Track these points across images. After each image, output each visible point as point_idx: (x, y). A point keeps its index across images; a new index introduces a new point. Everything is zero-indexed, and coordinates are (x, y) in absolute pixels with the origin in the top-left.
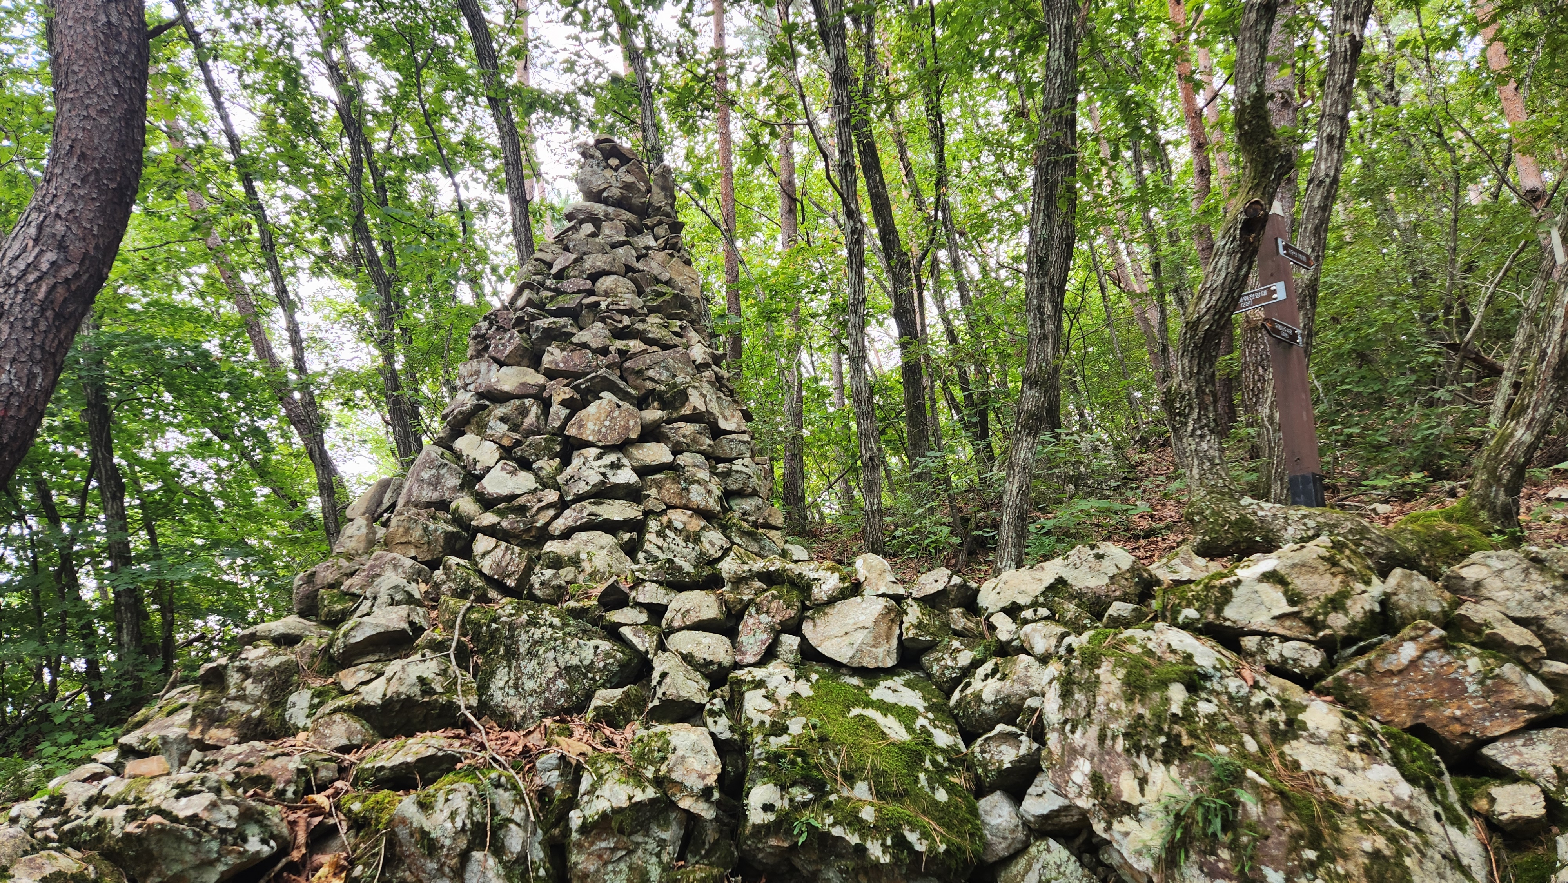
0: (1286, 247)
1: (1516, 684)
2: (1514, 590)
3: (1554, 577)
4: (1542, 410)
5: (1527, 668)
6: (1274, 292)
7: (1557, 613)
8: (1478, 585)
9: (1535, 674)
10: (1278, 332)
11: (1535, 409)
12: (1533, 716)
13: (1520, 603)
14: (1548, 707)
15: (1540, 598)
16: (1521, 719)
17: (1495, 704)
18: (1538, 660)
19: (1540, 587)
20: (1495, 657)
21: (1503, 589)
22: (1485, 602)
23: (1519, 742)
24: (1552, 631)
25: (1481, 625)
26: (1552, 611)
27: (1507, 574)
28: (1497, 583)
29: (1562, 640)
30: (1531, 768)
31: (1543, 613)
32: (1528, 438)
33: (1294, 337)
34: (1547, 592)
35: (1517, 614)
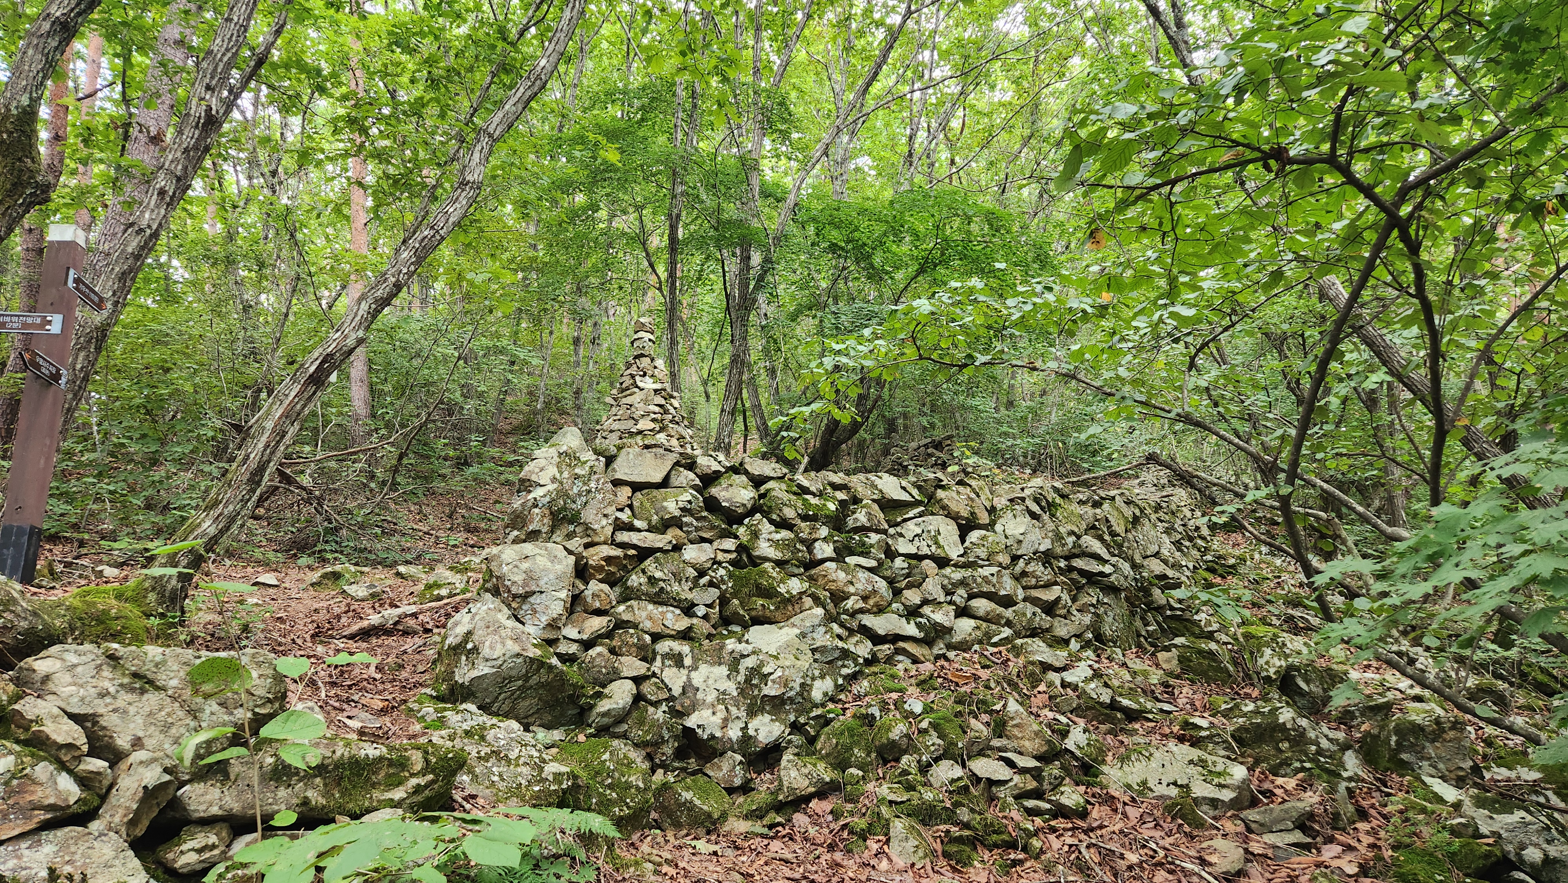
0: (77, 281)
1: (42, 784)
2: (82, 686)
3: (124, 674)
4: (231, 507)
5: (63, 766)
6: (50, 323)
7: (115, 711)
8: (47, 678)
9: (70, 772)
10: (38, 367)
11: (226, 506)
12: (49, 816)
13: (82, 699)
14: (69, 807)
15: (102, 695)
16: (36, 820)
17: (12, 807)
18: (78, 759)
19: (107, 684)
20: (33, 755)
21: (70, 685)
22: (49, 697)
23: (24, 845)
24: (104, 728)
25: (32, 721)
26: (110, 708)
27: (80, 669)
28: (68, 678)
29: (111, 737)
30: (24, 873)
31: (101, 710)
32: (212, 531)
33: (57, 377)
34: (112, 690)
35: (75, 710)
